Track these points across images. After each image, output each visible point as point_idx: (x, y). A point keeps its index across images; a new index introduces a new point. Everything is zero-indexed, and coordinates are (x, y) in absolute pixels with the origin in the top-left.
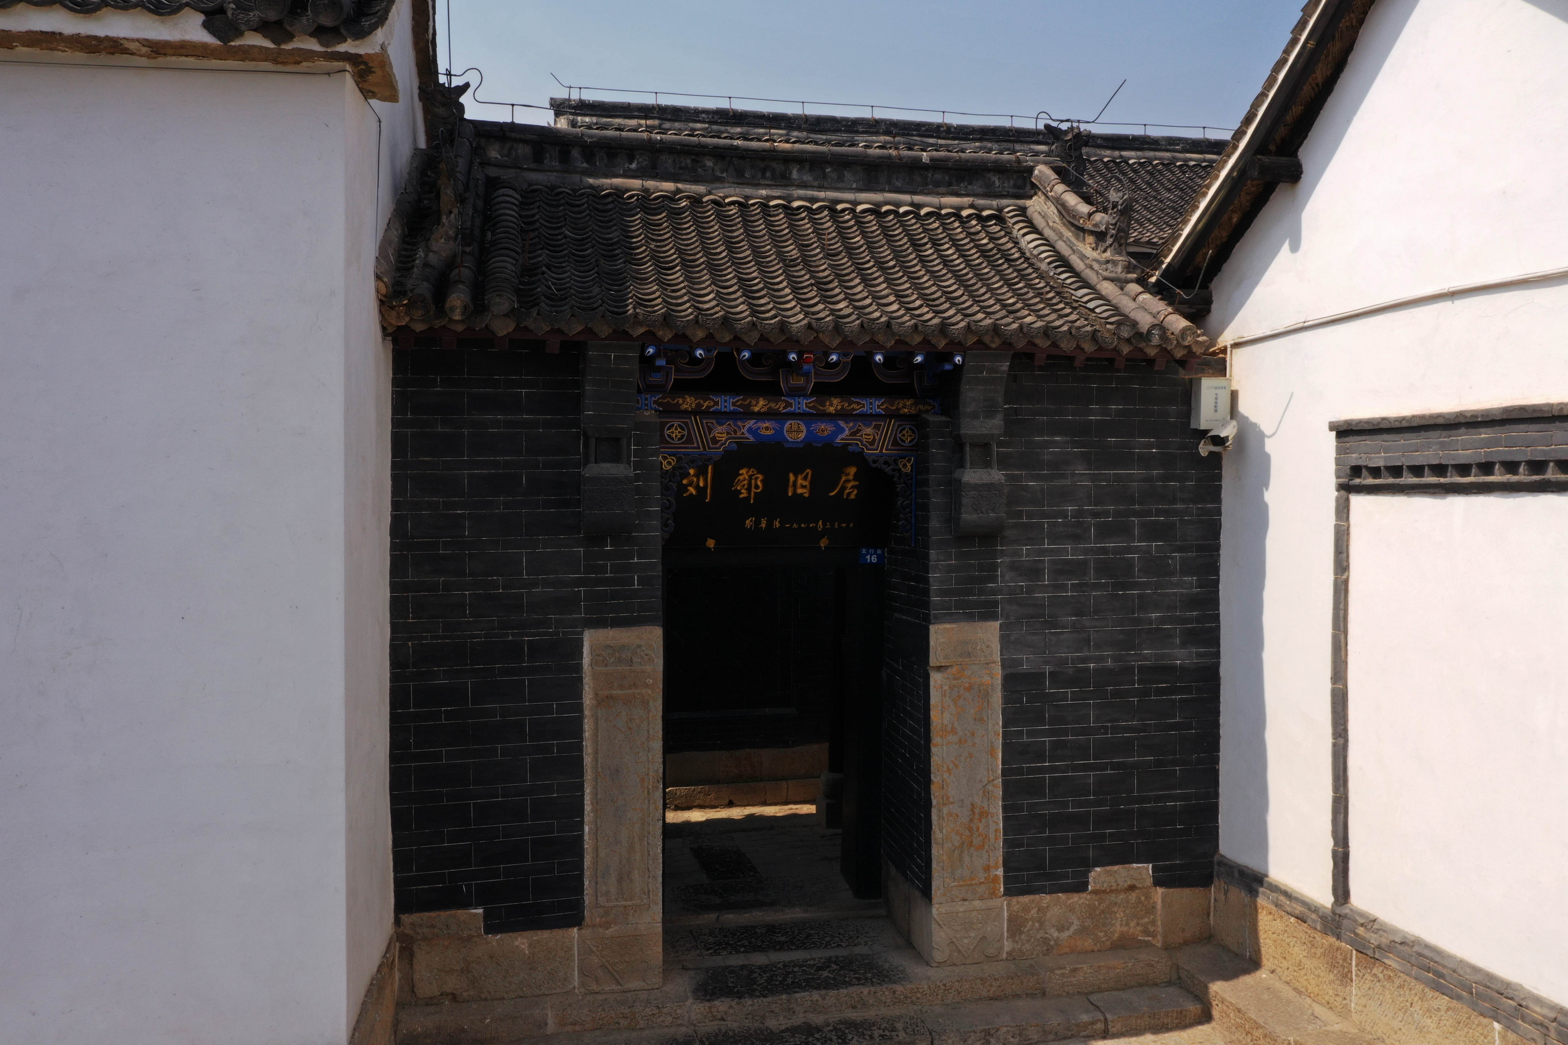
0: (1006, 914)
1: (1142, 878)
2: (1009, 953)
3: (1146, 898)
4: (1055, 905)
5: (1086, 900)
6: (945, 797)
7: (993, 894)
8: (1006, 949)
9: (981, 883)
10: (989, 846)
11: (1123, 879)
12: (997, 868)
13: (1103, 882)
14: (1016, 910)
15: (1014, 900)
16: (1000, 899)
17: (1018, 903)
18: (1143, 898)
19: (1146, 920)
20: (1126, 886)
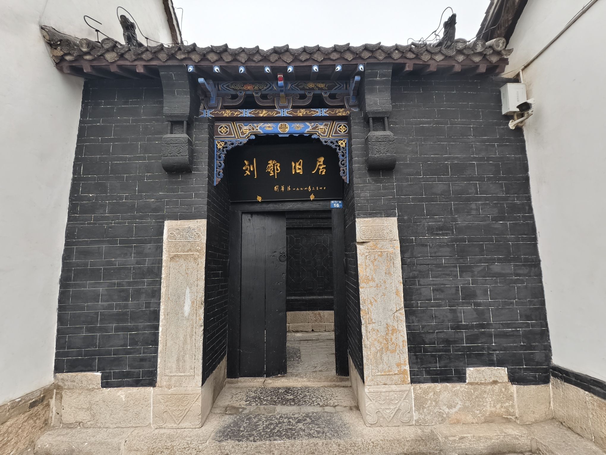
0: (413, 395)
1: (501, 376)
2: (417, 421)
3: (506, 389)
4: (445, 391)
5: (465, 388)
6: (370, 319)
7: (403, 382)
8: (415, 418)
9: (395, 374)
10: (399, 351)
11: (489, 376)
12: (405, 365)
13: (475, 378)
14: (419, 393)
15: (418, 386)
16: (409, 385)
17: (420, 388)
18: (503, 390)
19: (507, 404)
20: (491, 381)
